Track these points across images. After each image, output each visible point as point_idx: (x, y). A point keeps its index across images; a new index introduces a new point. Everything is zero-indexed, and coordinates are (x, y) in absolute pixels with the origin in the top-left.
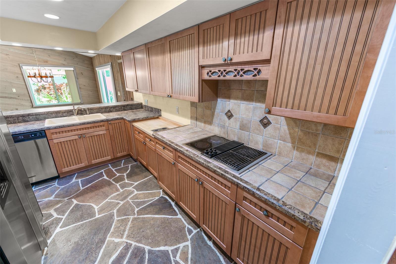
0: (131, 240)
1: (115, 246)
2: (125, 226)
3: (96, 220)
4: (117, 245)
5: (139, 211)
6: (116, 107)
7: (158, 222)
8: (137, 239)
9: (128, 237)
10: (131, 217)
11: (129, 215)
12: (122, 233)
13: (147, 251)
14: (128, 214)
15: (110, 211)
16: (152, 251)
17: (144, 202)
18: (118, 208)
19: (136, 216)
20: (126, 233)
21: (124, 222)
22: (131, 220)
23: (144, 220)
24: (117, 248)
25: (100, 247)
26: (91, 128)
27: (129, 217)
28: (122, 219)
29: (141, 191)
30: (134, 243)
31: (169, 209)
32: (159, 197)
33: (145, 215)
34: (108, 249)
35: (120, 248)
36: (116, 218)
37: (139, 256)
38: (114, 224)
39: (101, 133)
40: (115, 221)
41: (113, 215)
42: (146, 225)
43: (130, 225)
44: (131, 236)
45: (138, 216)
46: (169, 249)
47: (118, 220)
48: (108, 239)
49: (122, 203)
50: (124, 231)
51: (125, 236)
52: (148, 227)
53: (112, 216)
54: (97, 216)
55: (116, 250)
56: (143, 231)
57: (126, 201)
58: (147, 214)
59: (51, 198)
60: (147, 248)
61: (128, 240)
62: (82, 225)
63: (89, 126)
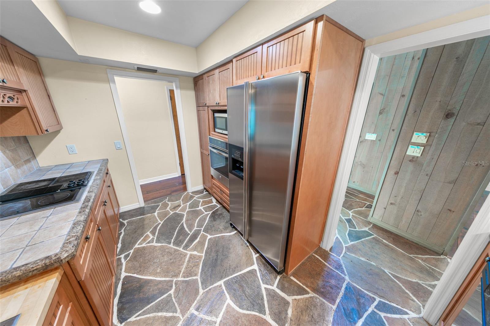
0: (183, 252)
1: (196, 249)
2: (188, 267)
3: (221, 278)
4: (195, 249)
5: (169, 288)
7: (151, 269)
8: (178, 253)
9: (185, 255)
10: (180, 279)
11: (183, 281)
12: (191, 259)
13: (172, 243)
14: (184, 284)
15: (207, 292)
16: (167, 244)
17: (158, 309)
18: (198, 298)
19: (175, 279)
20: (187, 259)
21: (189, 273)
22: (181, 275)
23: (166, 273)
24: (194, 246)
25: (208, 248)
27: (183, 279)
28: (191, 276)
30: (181, 249)
31: (129, 289)
32: (128, 320)
33: (163, 281)
34: (201, 247)
35: (192, 247)
36: (198, 277)
37: (179, 240)
38: (200, 271)
40: (199, 274)
41: (202, 283)
42: (166, 267)
43: (183, 268)
44: (182, 256)
45: (171, 279)
47: (196, 275)
48: (203, 255)
49: (192, 310)
50: (189, 261)
51: (188, 256)
52: (164, 264)
53: (205, 283)
54: (221, 282)
55: (195, 245)
56: (171, 259)
58: (160, 282)
60: (171, 245)
61: (186, 253)
62: (234, 272)
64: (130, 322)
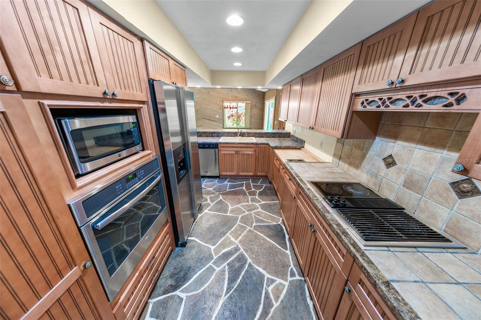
0: (241, 246)
1: (230, 242)
2: (241, 232)
3: (227, 216)
4: (231, 243)
5: (256, 227)
6: (267, 134)
7: (267, 245)
8: (245, 248)
9: (240, 241)
10: (249, 228)
11: (247, 225)
12: (238, 236)
13: (248, 263)
14: (247, 223)
15: (237, 215)
16: (252, 266)
17: (263, 221)
18: (243, 215)
19: (252, 229)
20: (240, 238)
21: (242, 228)
22: (248, 230)
23: (256, 236)
24: (230, 245)
25: (221, 237)
26: (244, 147)
27: (247, 227)
28: (242, 225)
29: (264, 211)
30: (242, 250)
31: (281, 239)
32: (277, 224)
33: (260, 232)
34: (225, 241)
35: (232, 246)
36: (238, 223)
37: (241, 262)
38: (236, 226)
39: (250, 153)
40: (237, 224)
41: (238, 219)
42: (257, 241)
43: (245, 233)
44: (242, 242)
45: (254, 230)
46: (267, 275)
47: (239, 225)
48: (228, 234)
49: (247, 213)
50: (240, 235)
51: (239, 240)
52: (257, 244)
53: (236, 219)
54: (228, 214)
55: (229, 246)
56: (252, 245)
57: (249, 213)
58: (261, 232)
59: (211, 189)
60: (249, 260)
61: (239, 243)
62: (218, 215)
63: (243, 145)
64: (276, 223)
